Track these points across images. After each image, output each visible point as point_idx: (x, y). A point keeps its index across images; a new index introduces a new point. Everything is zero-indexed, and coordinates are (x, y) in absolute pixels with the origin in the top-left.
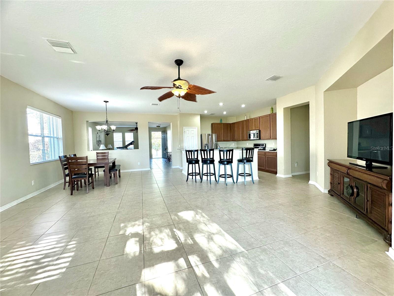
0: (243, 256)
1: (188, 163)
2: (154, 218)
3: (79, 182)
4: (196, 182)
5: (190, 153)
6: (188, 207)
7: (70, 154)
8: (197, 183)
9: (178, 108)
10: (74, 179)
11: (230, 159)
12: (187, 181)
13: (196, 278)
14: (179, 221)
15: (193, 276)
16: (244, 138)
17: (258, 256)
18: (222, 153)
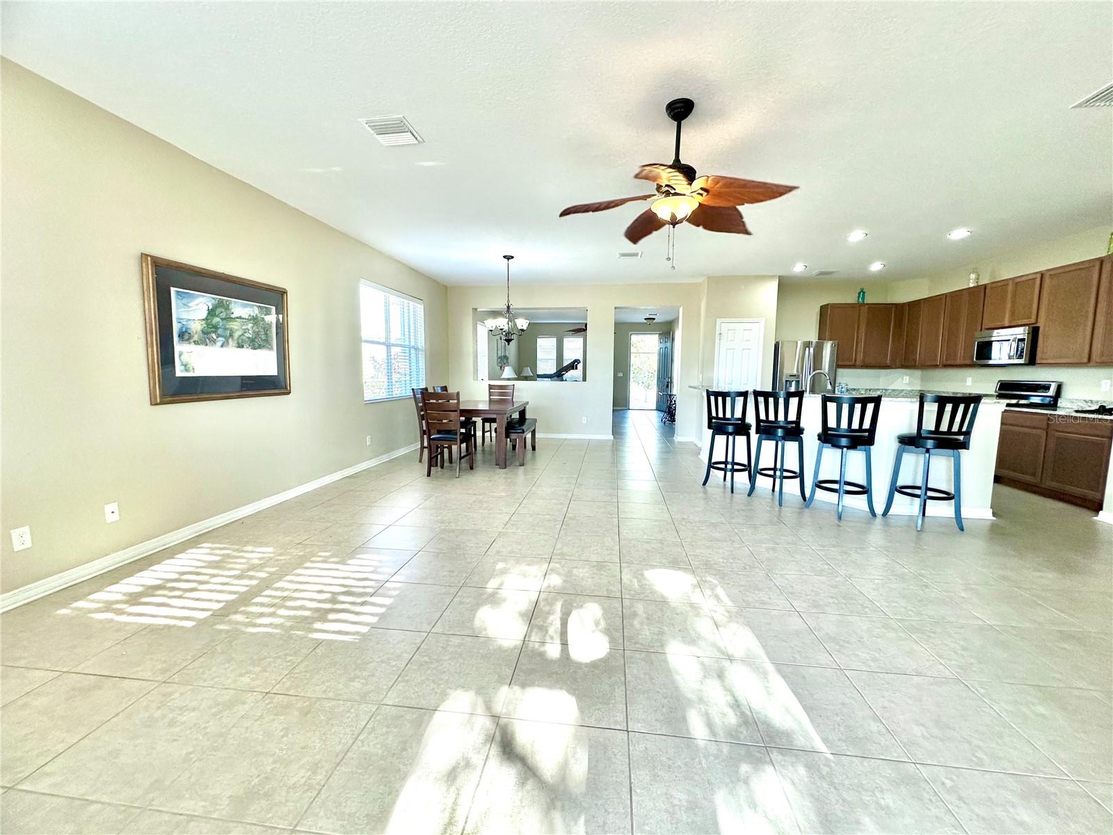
0: (809, 767)
1: (712, 431)
2: (576, 567)
3: (446, 451)
4: (732, 492)
5: (720, 399)
6: (680, 560)
7: (434, 386)
8: (734, 495)
9: (669, 259)
10: (437, 442)
11: (866, 431)
12: (704, 484)
13: (627, 766)
14: (639, 594)
15: (621, 755)
16: (955, 360)
17: (873, 792)
18: (832, 407)
